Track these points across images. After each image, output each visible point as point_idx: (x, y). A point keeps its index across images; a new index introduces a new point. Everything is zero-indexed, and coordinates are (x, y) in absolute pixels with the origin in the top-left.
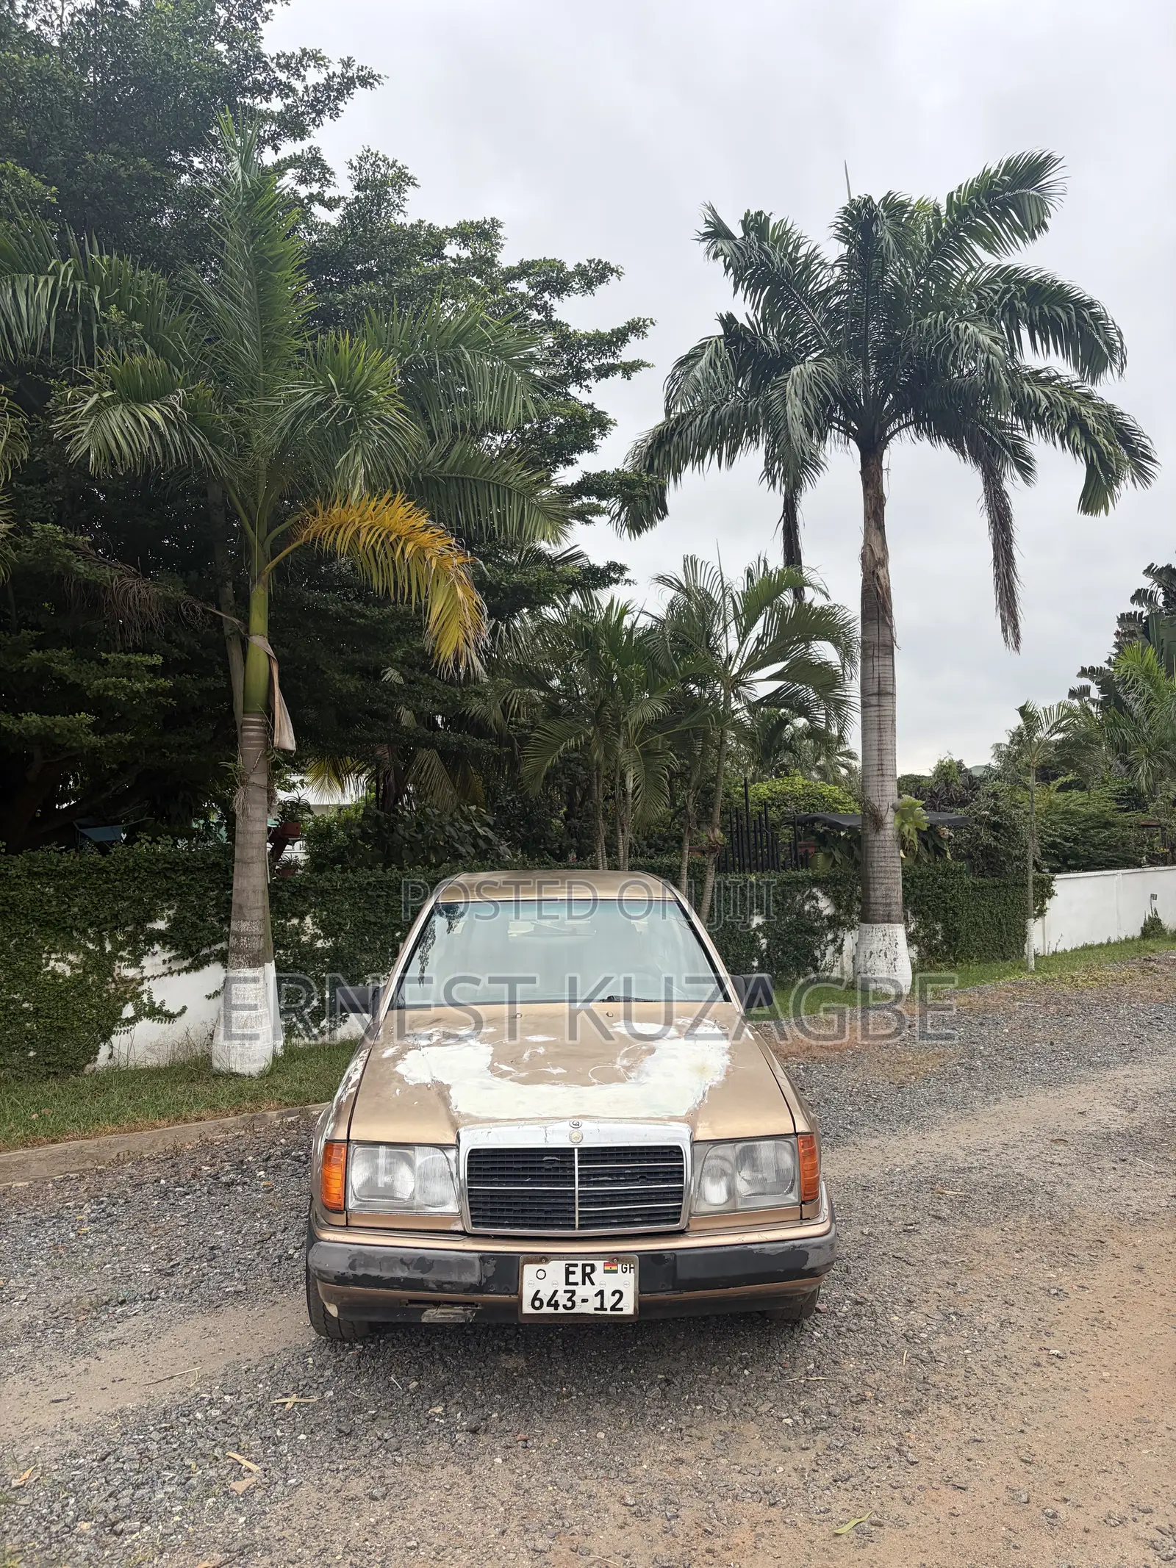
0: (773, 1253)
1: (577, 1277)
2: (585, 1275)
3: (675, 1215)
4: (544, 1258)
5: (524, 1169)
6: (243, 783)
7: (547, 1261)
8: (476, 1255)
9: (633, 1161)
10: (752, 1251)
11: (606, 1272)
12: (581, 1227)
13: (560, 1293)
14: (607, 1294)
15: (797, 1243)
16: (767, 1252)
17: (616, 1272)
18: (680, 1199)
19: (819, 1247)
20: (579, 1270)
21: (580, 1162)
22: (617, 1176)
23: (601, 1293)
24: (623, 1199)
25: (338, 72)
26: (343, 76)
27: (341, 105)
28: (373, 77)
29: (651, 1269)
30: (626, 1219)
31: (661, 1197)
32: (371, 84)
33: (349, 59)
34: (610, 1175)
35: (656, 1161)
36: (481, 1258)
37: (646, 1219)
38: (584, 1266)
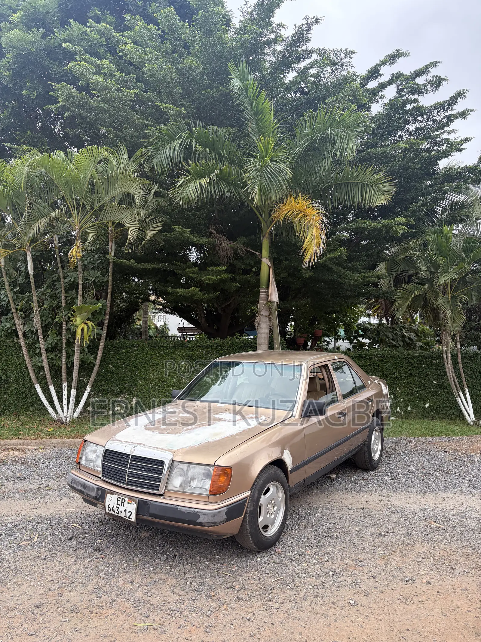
0: (185, 512)
1: (120, 503)
2: (122, 502)
3: (157, 488)
4: (112, 493)
5: (117, 459)
6: (259, 315)
7: (113, 494)
8: (97, 486)
9: (148, 464)
10: (177, 509)
11: (128, 503)
12: (128, 485)
13: (115, 507)
14: (127, 511)
15: (196, 510)
16: (183, 511)
17: (131, 504)
18: (160, 482)
19: (205, 514)
20: (121, 500)
21: (131, 460)
22: (142, 468)
23: (125, 510)
24: (142, 477)
25: (304, 23)
26: (307, 24)
27: (309, 35)
28: (319, 19)
29: (142, 506)
30: (142, 485)
31: (155, 479)
32: (319, 22)
33: (306, 16)
34: (140, 467)
35: (156, 465)
36: (98, 488)
37: (148, 487)
38: (122, 499)
